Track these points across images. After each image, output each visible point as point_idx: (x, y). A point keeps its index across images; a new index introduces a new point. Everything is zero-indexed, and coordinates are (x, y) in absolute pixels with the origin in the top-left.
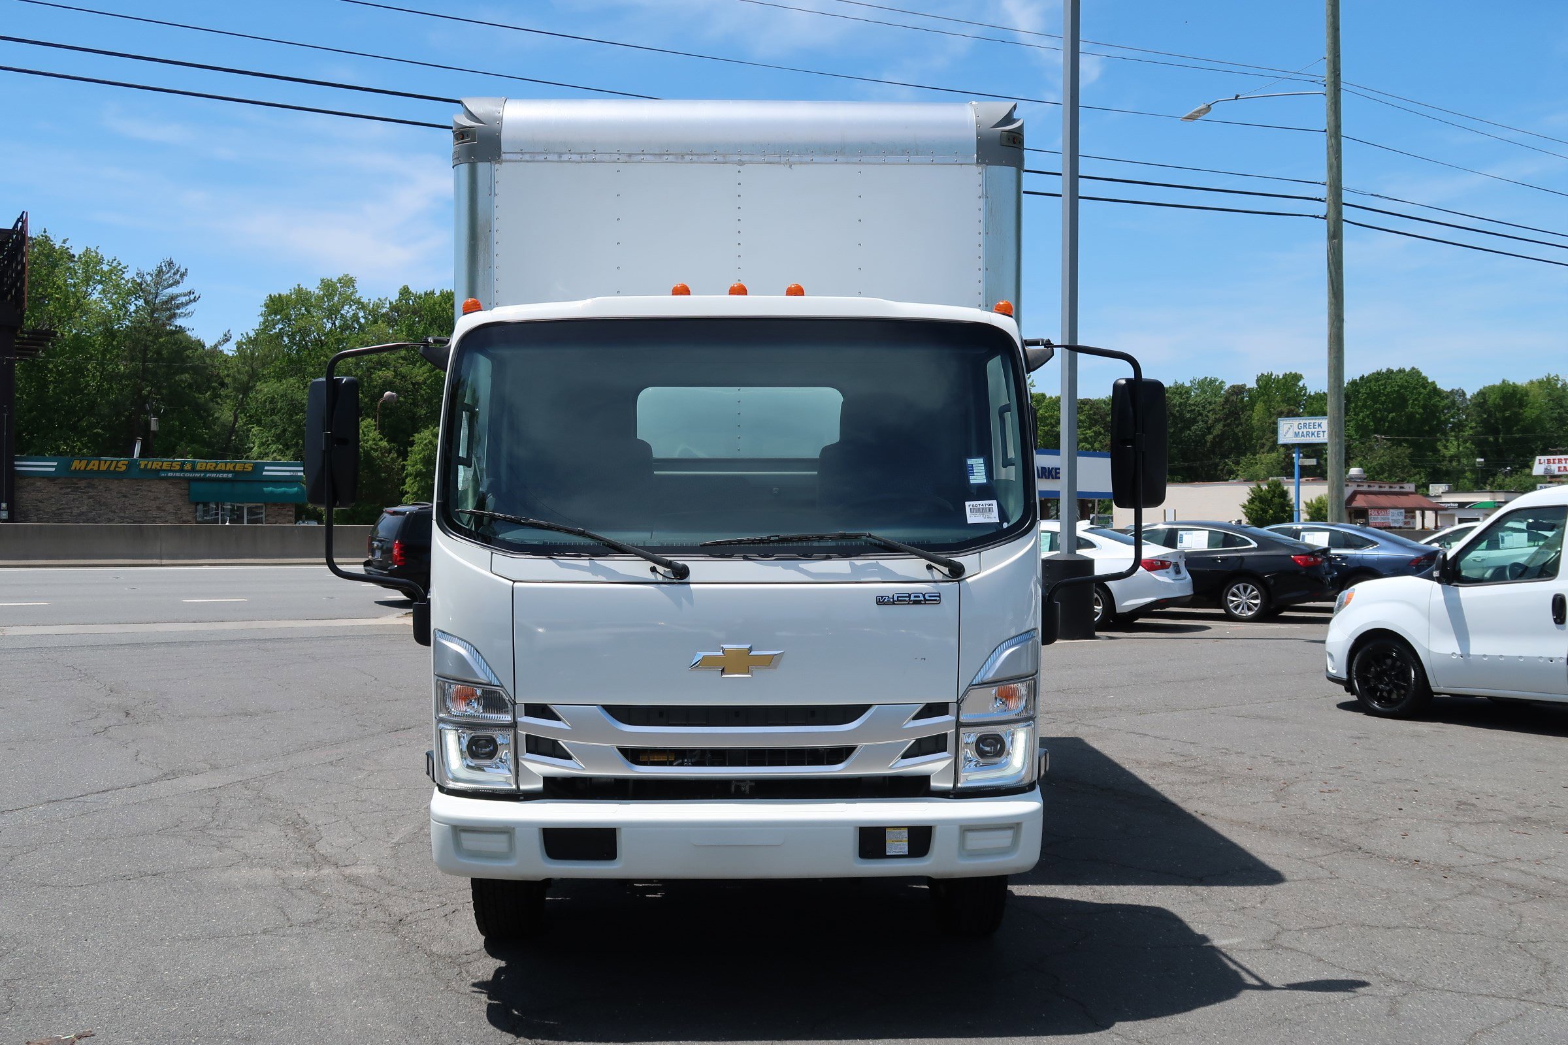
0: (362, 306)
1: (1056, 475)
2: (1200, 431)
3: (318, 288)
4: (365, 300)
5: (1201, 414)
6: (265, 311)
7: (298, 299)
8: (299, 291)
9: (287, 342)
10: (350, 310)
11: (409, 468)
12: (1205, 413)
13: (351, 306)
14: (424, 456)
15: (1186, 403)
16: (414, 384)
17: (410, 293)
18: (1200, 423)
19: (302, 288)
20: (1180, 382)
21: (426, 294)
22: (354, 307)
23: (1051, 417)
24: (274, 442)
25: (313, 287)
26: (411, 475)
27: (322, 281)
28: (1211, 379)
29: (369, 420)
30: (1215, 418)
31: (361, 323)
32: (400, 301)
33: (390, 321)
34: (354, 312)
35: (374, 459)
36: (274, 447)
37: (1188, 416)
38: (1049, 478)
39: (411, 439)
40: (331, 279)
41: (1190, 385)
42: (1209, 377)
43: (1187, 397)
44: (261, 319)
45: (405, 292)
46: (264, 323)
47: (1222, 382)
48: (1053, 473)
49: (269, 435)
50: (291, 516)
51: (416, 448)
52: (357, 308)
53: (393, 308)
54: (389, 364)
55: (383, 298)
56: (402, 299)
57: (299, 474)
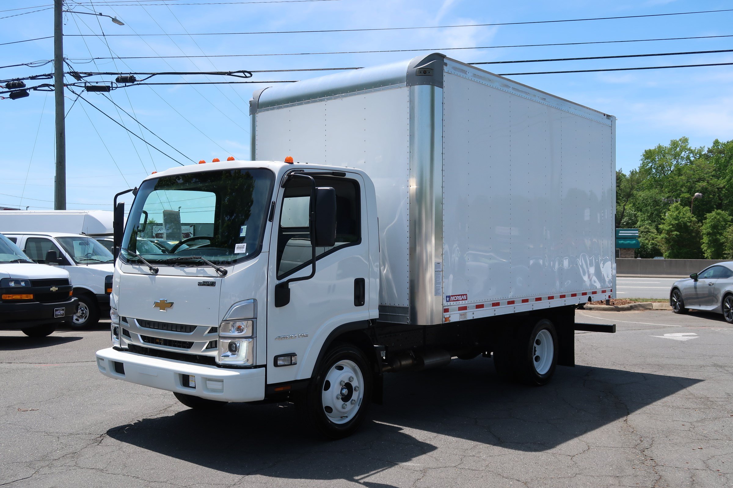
0: (692, 152)
3: (670, 145)
4: (693, 148)
6: (643, 158)
7: (659, 151)
8: (660, 147)
9: (654, 172)
10: (686, 154)
11: (704, 231)
13: (686, 152)
14: (712, 225)
16: (718, 188)
17: (719, 143)
19: (661, 145)
21: (728, 142)
22: (687, 152)
24: (647, 220)
25: (667, 144)
26: (705, 234)
27: (672, 141)
29: (687, 207)
31: (691, 160)
32: (714, 147)
33: (707, 157)
34: (688, 155)
35: (688, 227)
36: (647, 222)
39: (705, 216)
40: (676, 140)
44: (641, 162)
45: (716, 142)
46: (643, 163)
49: (645, 216)
50: (632, 254)
51: (708, 221)
52: (689, 153)
53: (710, 151)
54: (705, 179)
55: (702, 146)
56: (715, 146)
57: (636, 234)
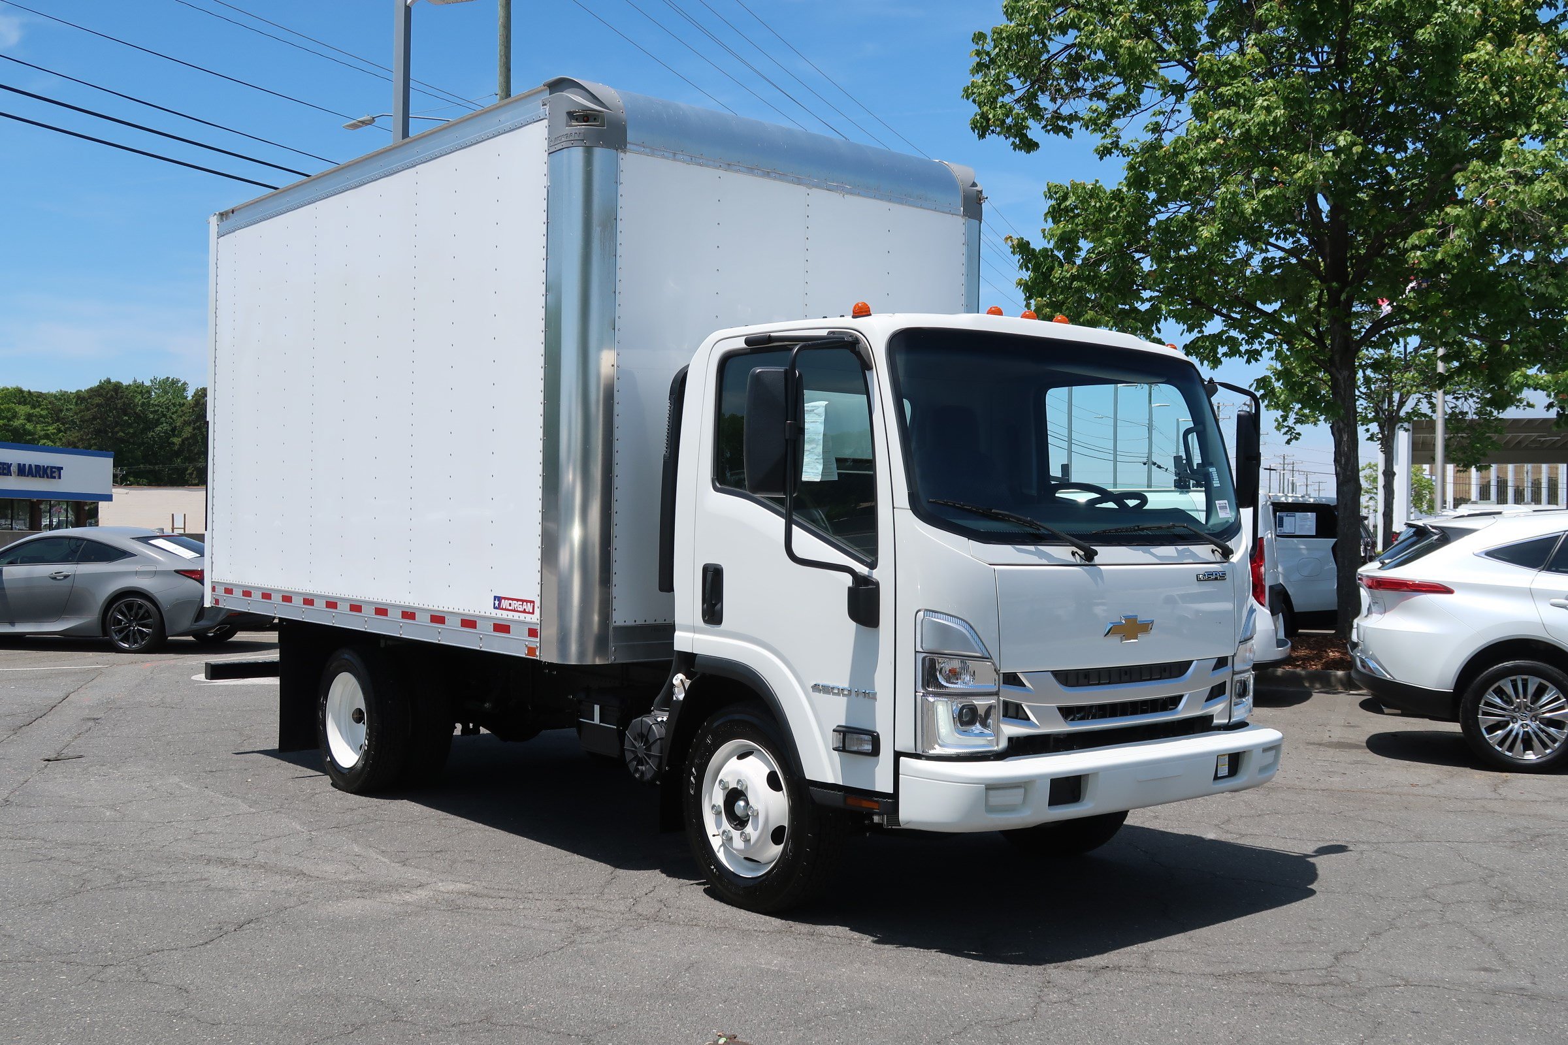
1: (51, 475)
2: (164, 433)
5: (164, 416)
12: (169, 414)
15: (149, 402)
18: (165, 424)
20: (139, 381)
23: (9, 410)
28: (173, 380)
30: (184, 421)
37: (152, 416)
38: (43, 477)
41: (149, 384)
42: (171, 378)
43: (149, 397)
47: (185, 383)
48: (49, 472)
